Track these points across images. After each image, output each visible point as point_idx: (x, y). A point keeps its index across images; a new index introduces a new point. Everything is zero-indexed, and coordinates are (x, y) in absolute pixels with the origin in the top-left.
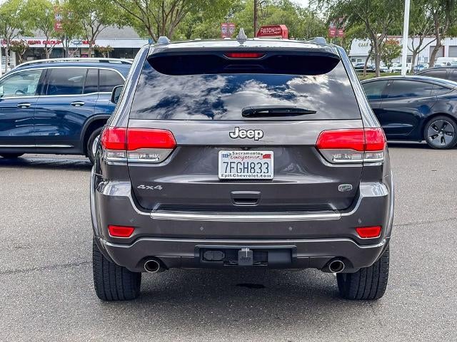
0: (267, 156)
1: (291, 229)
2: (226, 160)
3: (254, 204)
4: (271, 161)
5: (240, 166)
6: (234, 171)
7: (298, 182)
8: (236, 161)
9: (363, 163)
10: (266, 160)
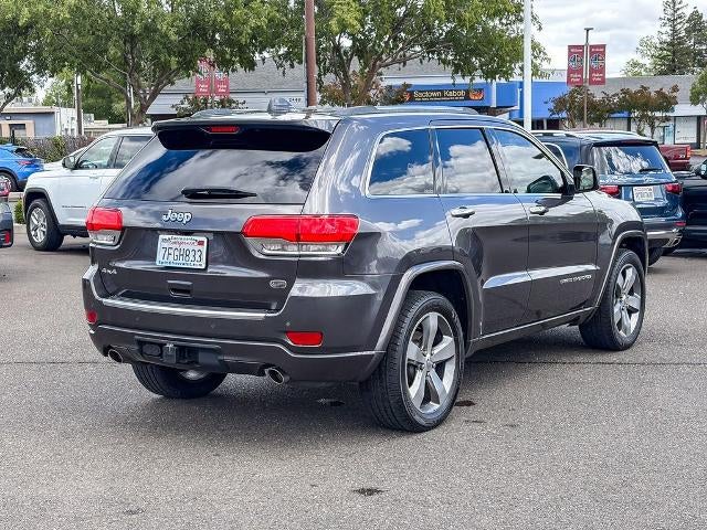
0: (201, 243)
1: (213, 326)
2: (166, 245)
3: (188, 296)
4: (204, 249)
5: (177, 253)
6: (171, 258)
7: (229, 274)
8: (174, 246)
9: (300, 256)
10: (200, 247)
